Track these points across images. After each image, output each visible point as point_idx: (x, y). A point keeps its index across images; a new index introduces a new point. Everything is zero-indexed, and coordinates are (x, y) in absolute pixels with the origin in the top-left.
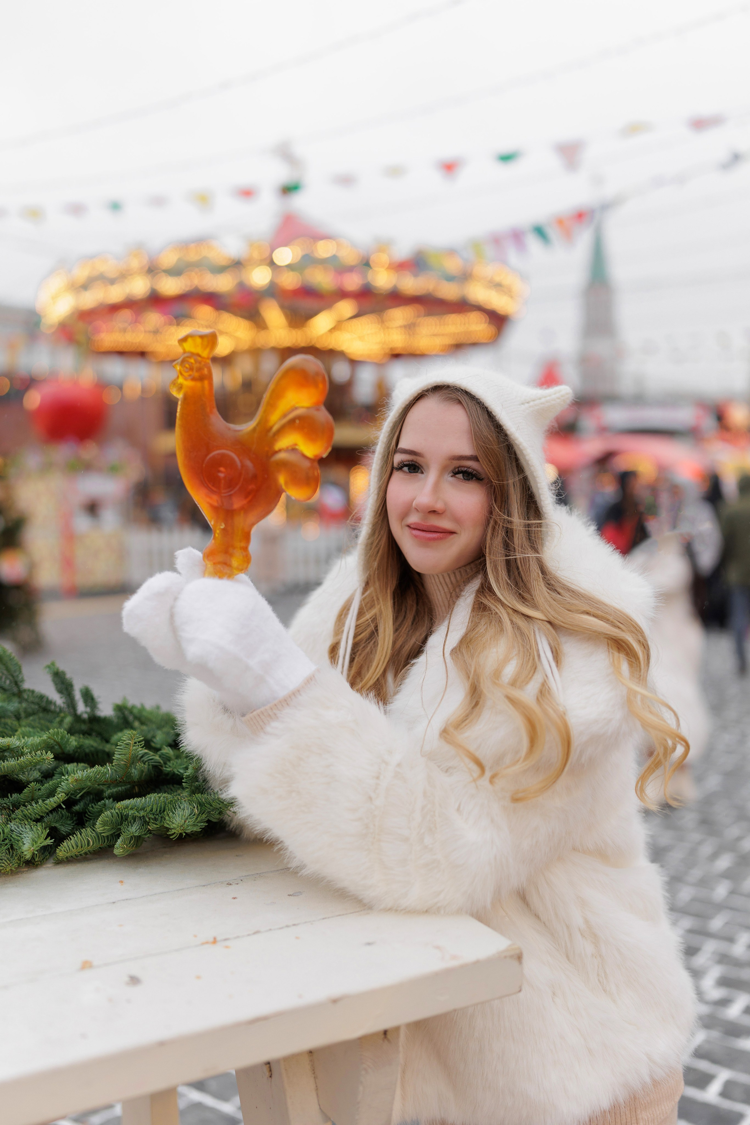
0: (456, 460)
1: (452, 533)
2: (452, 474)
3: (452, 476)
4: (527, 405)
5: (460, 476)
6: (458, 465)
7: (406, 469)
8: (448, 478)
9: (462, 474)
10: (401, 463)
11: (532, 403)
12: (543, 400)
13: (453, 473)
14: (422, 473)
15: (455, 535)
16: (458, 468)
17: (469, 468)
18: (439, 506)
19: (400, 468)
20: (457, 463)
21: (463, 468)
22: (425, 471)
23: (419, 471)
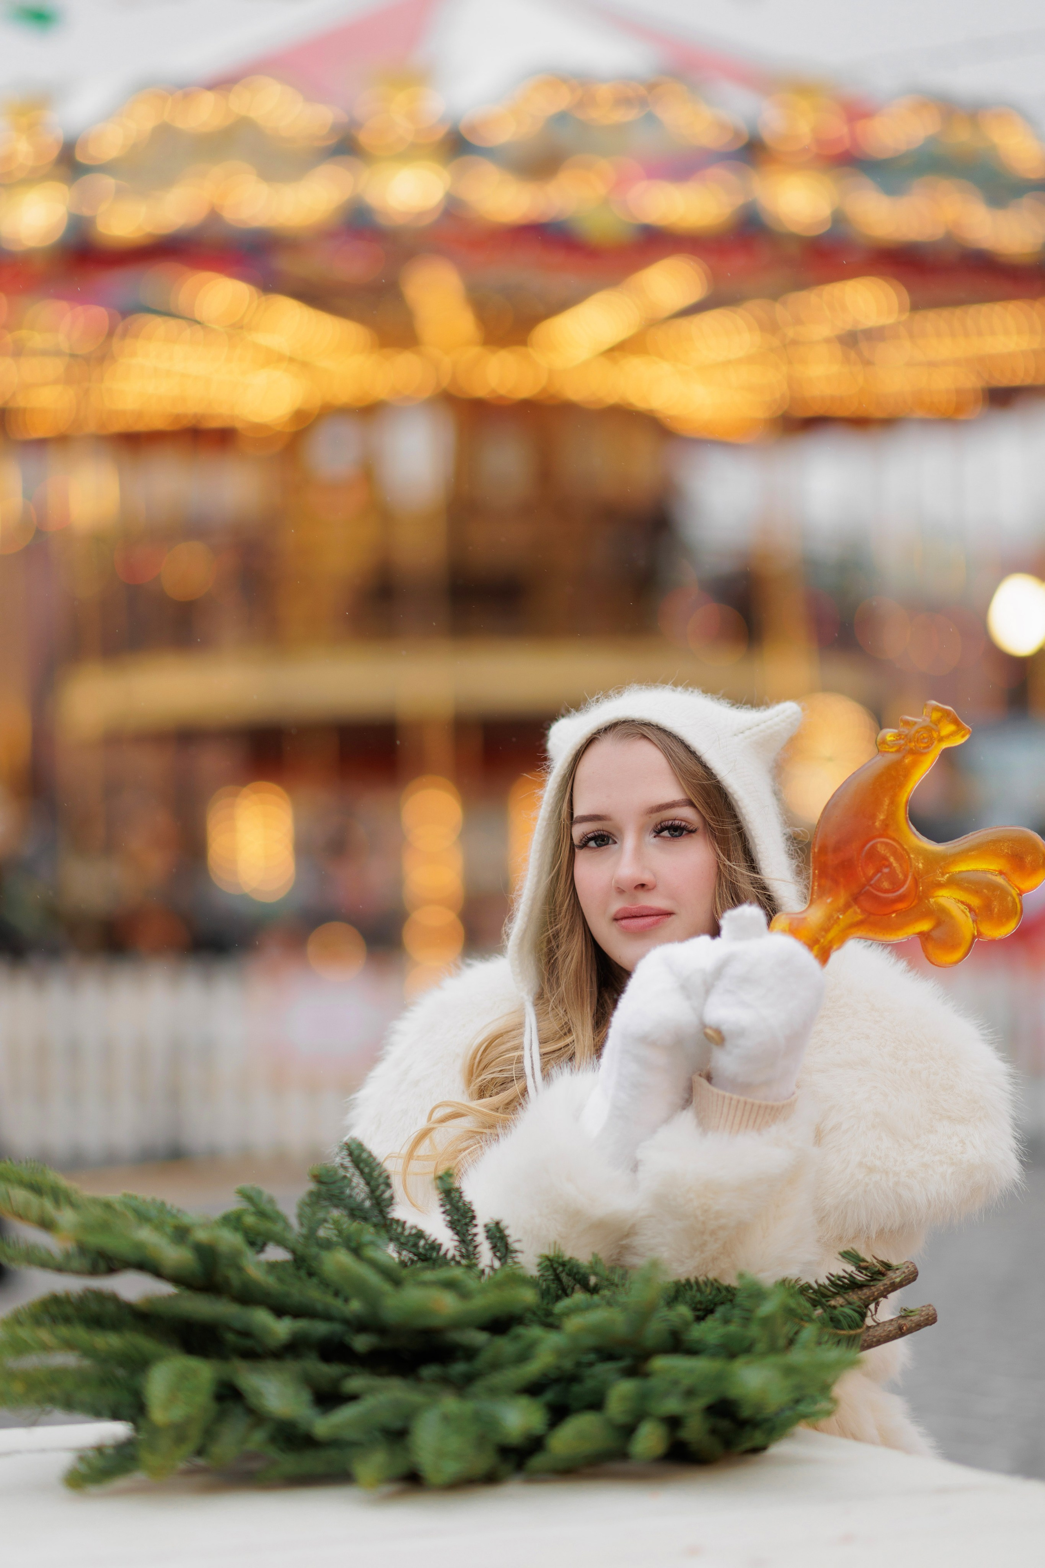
0: (655, 812)
1: (669, 914)
2: (654, 834)
3: (655, 837)
4: (741, 736)
5: (666, 833)
6: (659, 820)
7: (592, 844)
8: (650, 839)
9: (667, 831)
10: (584, 837)
11: (747, 733)
12: (763, 726)
13: (655, 831)
14: (615, 843)
15: (673, 917)
16: (660, 823)
17: (675, 820)
18: (646, 877)
19: (584, 845)
20: (657, 817)
21: (666, 822)
22: (617, 839)
23: (611, 841)
